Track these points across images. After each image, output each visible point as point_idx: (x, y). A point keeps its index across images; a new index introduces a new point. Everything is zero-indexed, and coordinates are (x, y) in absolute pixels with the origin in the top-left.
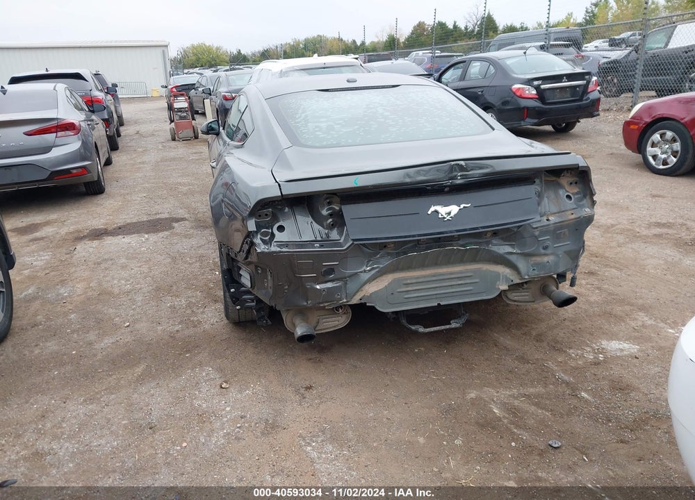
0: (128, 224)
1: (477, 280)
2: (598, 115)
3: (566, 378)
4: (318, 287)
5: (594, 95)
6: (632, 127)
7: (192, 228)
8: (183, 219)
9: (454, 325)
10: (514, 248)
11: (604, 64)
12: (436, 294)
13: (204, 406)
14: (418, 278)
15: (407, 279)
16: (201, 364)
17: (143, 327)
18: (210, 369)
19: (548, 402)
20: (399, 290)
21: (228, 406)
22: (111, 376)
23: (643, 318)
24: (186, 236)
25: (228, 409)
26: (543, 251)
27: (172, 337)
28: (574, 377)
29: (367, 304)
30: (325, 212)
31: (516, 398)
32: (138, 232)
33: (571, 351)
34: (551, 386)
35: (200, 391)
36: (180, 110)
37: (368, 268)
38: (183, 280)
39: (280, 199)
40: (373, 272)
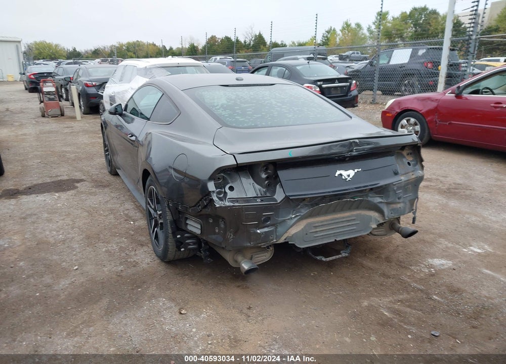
0: (36, 185)
1: (358, 222)
2: (357, 106)
3: (419, 286)
4: (258, 231)
5: (354, 93)
6: (388, 115)
7: (93, 187)
8: (82, 180)
9: (344, 255)
10: (382, 199)
11: (350, 72)
12: (334, 233)
13: (174, 329)
14: (322, 222)
15: (315, 223)
16: (153, 296)
17: (90, 268)
18: (164, 300)
19: (415, 304)
20: (311, 231)
21: (193, 328)
22: (81, 311)
23: (444, 243)
24: (91, 194)
25: (194, 330)
26: (398, 200)
27: (119, 276)
28: (423, 286)
29: (289, 243)
30: (264, 176)
31: (394, 303)
32: (48, 191)
33: (413, 268)
34: (412, 293)
35: (164, 318)
36: (49, 93)
37: (293, 216)
38: (105, 229)
39: (236, 166)
40: (296, 219)
